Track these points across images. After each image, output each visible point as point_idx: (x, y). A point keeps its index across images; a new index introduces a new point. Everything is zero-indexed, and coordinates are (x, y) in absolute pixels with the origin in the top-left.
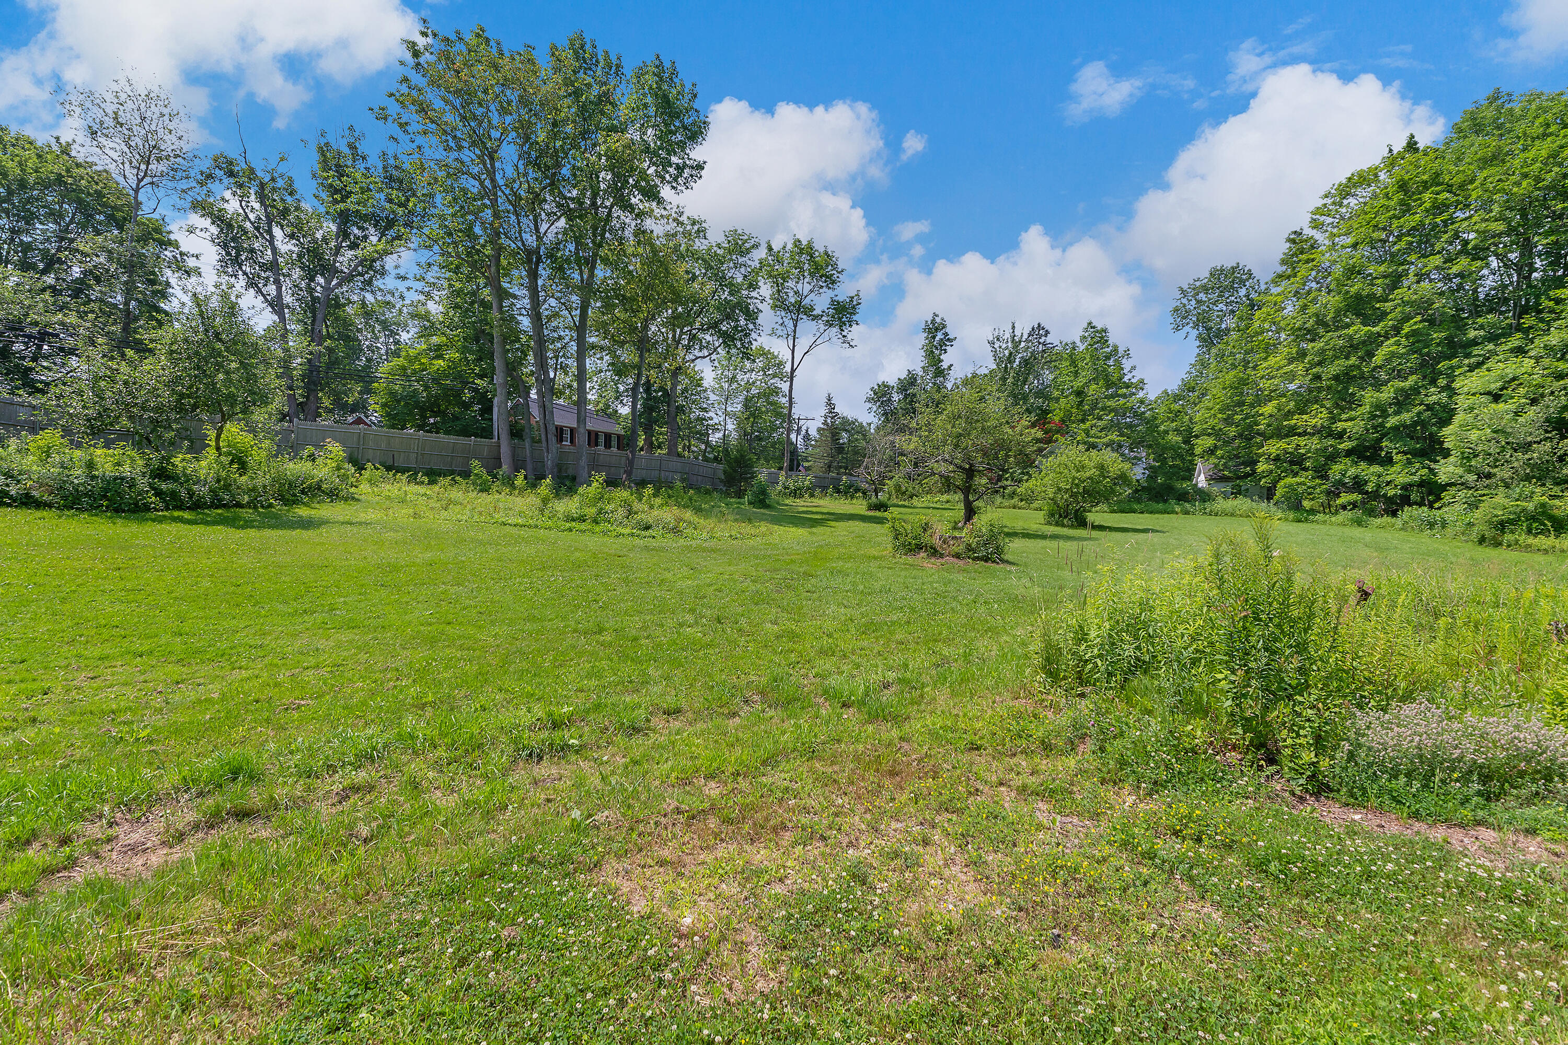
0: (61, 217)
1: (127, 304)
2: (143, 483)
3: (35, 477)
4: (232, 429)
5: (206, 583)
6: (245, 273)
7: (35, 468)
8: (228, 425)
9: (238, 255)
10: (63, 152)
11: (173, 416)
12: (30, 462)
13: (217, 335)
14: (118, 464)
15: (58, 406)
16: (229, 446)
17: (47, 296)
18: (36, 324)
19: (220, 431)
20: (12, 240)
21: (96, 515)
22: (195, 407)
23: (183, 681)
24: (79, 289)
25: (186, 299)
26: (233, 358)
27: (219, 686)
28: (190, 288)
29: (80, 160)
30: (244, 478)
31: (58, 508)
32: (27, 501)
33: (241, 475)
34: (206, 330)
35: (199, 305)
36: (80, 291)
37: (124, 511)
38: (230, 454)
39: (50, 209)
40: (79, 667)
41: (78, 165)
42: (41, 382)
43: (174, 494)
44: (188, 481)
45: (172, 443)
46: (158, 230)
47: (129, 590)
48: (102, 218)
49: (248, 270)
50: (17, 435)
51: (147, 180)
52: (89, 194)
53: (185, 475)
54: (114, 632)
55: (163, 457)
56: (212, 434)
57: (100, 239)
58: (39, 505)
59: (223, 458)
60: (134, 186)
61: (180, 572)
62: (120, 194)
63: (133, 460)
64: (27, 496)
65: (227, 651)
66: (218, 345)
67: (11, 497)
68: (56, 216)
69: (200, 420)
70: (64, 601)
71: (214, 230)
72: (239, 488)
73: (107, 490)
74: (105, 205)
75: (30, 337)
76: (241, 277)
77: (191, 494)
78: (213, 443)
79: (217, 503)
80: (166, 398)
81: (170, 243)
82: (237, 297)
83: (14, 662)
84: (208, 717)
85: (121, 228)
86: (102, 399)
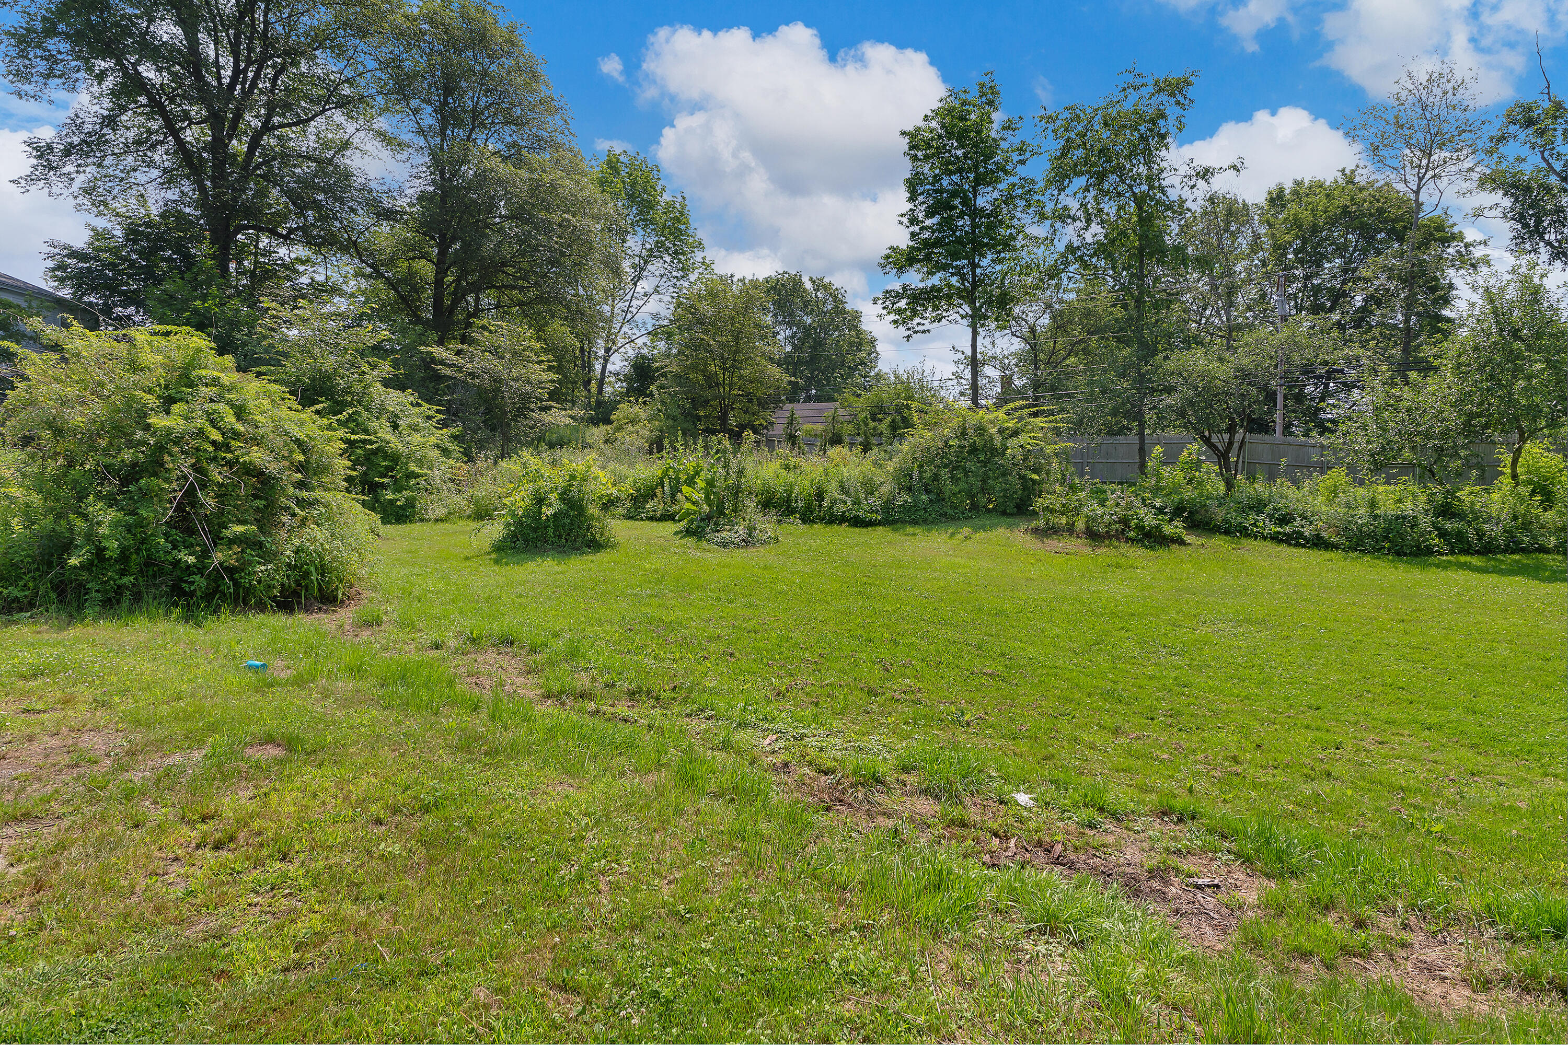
0: (1346, 248)
1: (1407, 321)
2: (1425, 522)
3: (1324, 518)
4: (1533, 450)
5: (1503, 651)
6: (1549, 243)
7: (1324, 508)
8: (1527, 446)
9: (1539, 222)
10: (1347, 183)
11: (1461, 441)
12: (1319, 503)
13: (1516, 334)
14: (1400, 501)
15: (1344, 443)
16: (1529, 472)
17: (1335, 334)
18: (1326, 363)
19: (1517, 454)
20: (1306, 286)
21: (1379, 558)
22: (1486, 426)
23: (1480, 773)
24: (1361, 319)
25: (1476, 298)
26: (1537, 357)
27: (1527, 794)
28: (1481, 282)
29: (1363, 184)
30: (1550, 514)
31: (1343, 550)
32: (1318, 543)
33: (1545, 510)
34: (1501, 330)
35: (1492, 301)
36: (1362, 319)
37: (1405, 555)
38: (1530, 482)
39: (1337, 245)
40: (1367, 727)
41: (1361, 189)
42: (1329, 420)
43: (1460, 535)
44: (1477, 518)
45: (1459, 474)
46: (1440, 228)
47: (1414, 648)
48: (1383, 235)
49: (1553, 237)
50: (1310, 476)
51: (1430, 173)
52: (1371, 215)
53: (1472, 512)
54: (1400, 693)
55: (1448, 491)
56: (1508, 459)
57: (1380, 259)
58: (1326, 546)
59: (1520, 489)
60: (1415, 188)
61: (1470, 634)
62: (1402, 201)
63: (1414, 496)
64: (1318, 537)
65: (1536, 748)
66: (1518, 345)
67: (1305, 539)
68: (1341, 250)
69: (1493, 443)
70: (1351, 650)
71: (1507, 202)
72: (1542, 527)
73: (1388, 530)
74: (1386, 221)
75: (1318, 377)
76: (1542, 250)
77: (1480, 535)
78: (1508, 471)
79: (1513, 547)
80: (1454, 419)
81: (1453, 237)
82: (1542, 276)
83: (1310, 707)
84: (1514, 832)
85: (1401, 240)
86: (1385, 430)
